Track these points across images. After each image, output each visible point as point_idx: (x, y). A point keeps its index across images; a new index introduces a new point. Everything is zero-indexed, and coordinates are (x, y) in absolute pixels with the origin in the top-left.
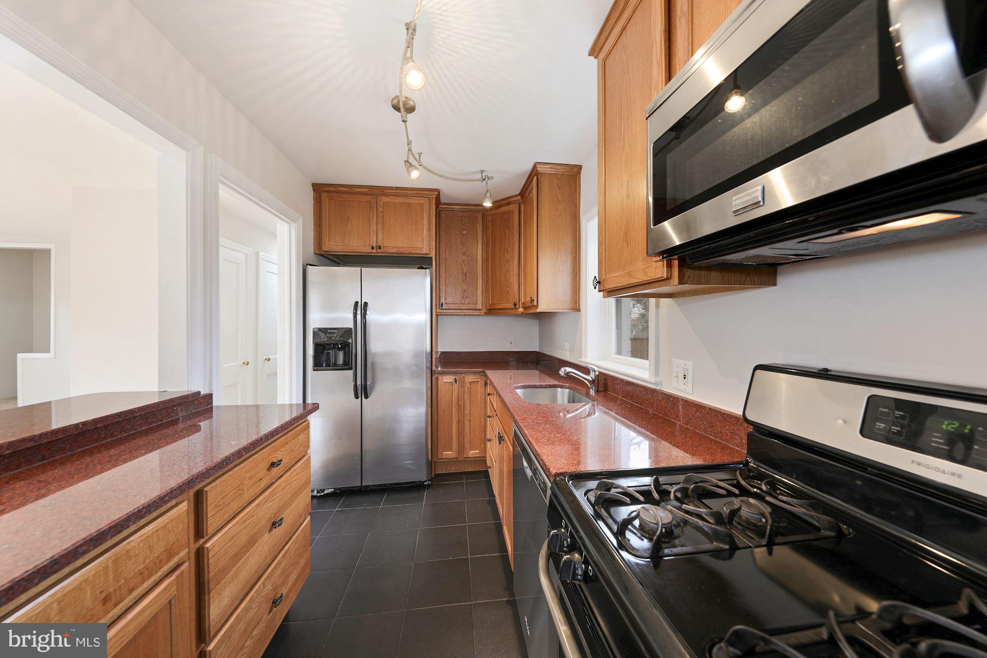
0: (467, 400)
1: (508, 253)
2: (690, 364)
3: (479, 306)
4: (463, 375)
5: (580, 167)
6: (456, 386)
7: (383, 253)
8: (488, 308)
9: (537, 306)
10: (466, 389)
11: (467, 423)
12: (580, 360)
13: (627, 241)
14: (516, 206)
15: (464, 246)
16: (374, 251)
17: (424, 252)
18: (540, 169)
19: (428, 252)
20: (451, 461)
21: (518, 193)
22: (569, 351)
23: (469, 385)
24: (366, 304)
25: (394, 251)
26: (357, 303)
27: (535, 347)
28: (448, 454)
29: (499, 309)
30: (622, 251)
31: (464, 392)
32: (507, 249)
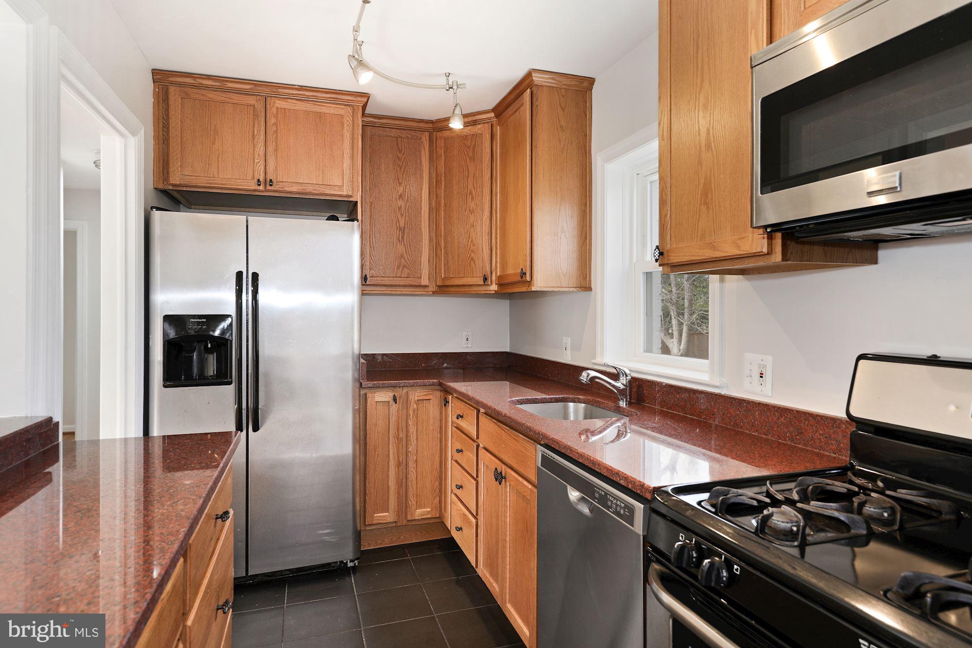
0: (412, 429)
1: (472, 198)
2: (769, 360)
3: (425, 281)
4: (405, 390)
5: (591, 81)
6: (394, 407)
7: (274, 191)
8: (439, 283)
9: (530, 283)
10: (411, 413)
11: (411, 464)
12: (593, 361)
13: (706, 203)
14: (487, 127)
15: (400, 184)
16: (261, 188)
17: (345, 193)
18: (537, 78)
19: (350, 193)
20: (387, 528)
21: (491, 107)
22: (572, 350)
23: (415, 406)
24: (255, 276)
25: (295, 189)
26: (239, 275)
27: (503, 346)
28: (385, 516)
29: (458, 286)
30: (699, 216)
31: (408, 415)
32: (471, 193)
